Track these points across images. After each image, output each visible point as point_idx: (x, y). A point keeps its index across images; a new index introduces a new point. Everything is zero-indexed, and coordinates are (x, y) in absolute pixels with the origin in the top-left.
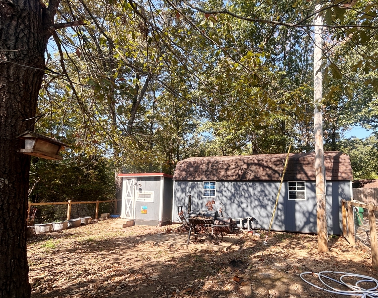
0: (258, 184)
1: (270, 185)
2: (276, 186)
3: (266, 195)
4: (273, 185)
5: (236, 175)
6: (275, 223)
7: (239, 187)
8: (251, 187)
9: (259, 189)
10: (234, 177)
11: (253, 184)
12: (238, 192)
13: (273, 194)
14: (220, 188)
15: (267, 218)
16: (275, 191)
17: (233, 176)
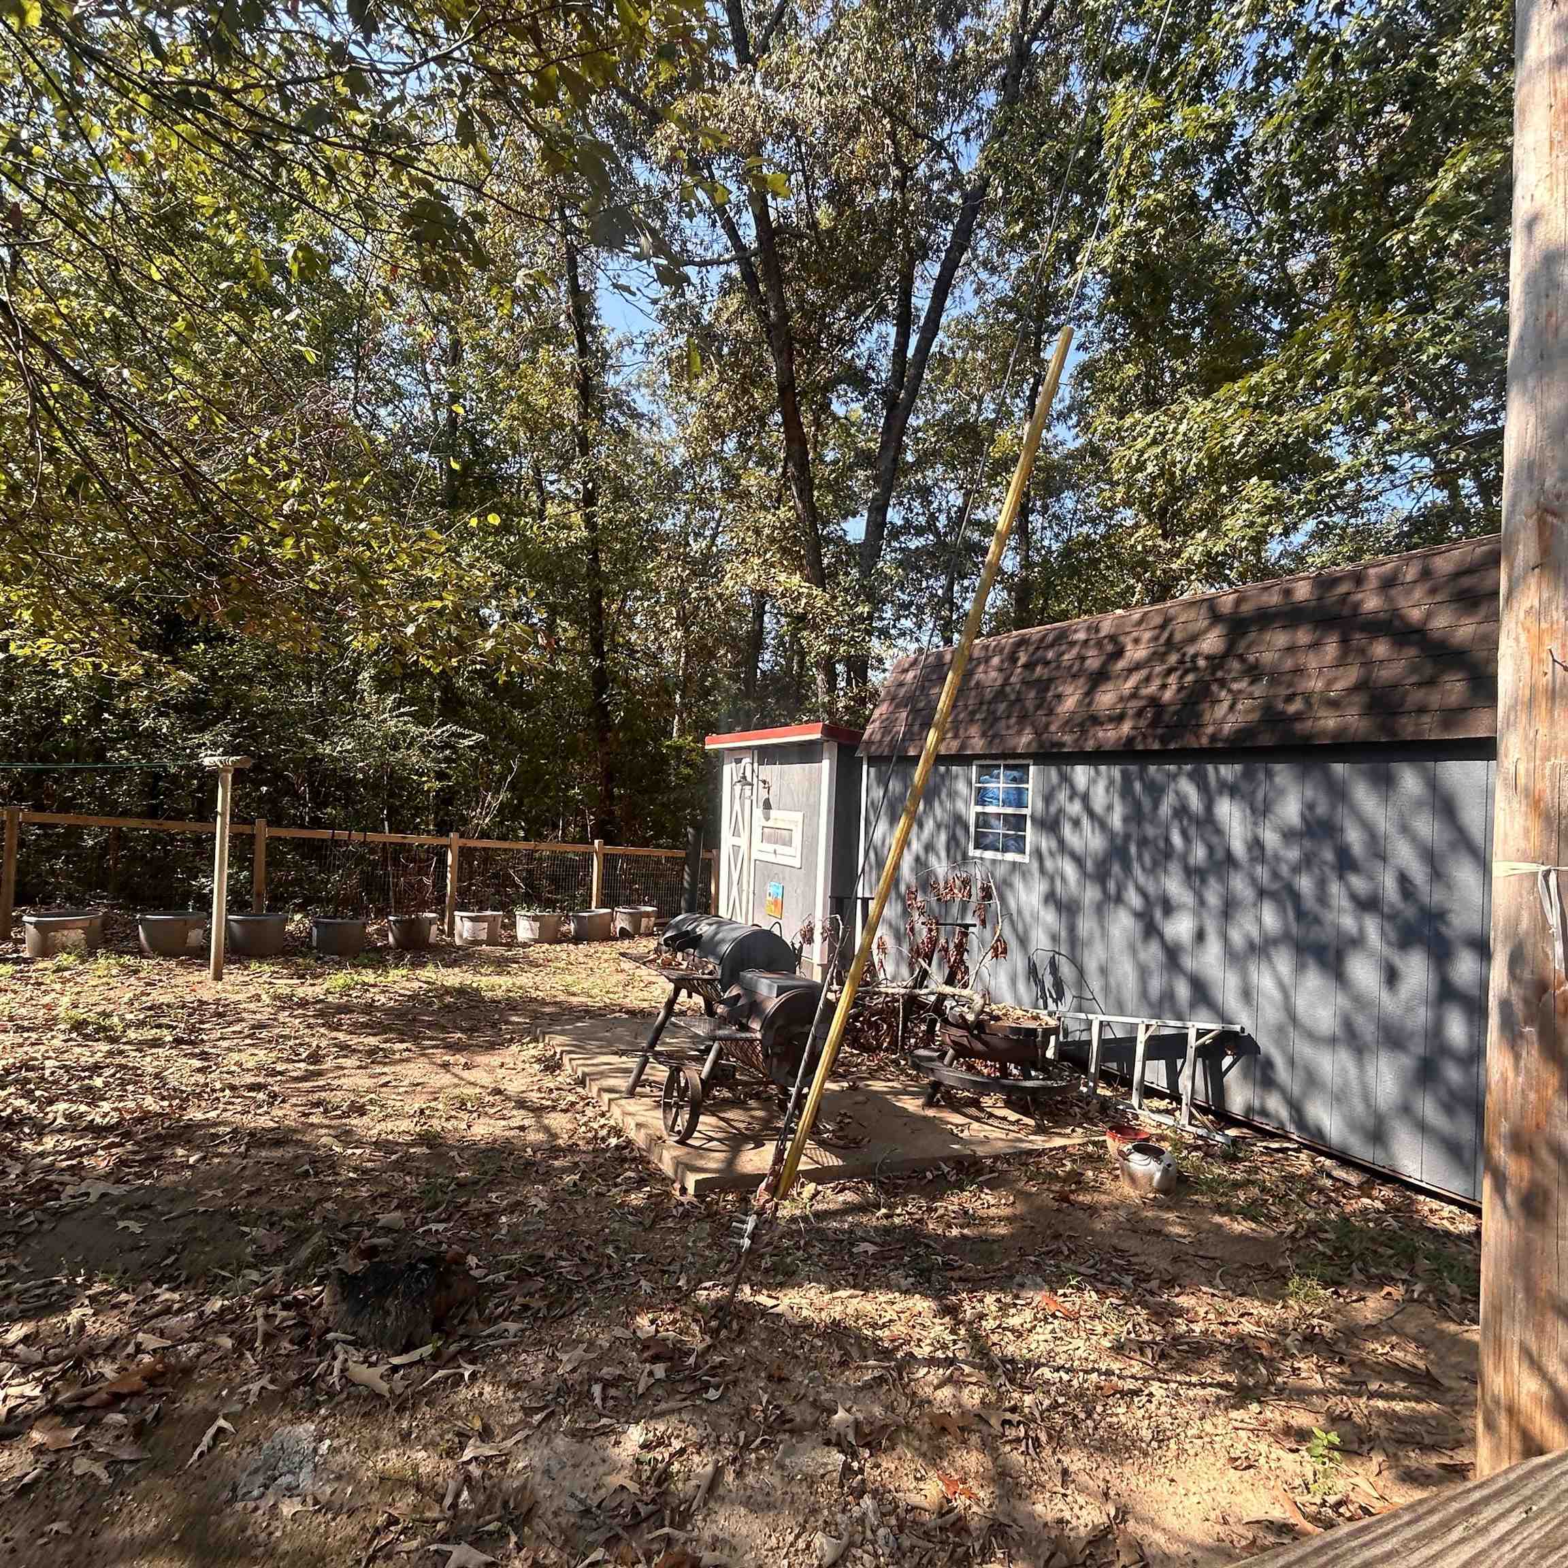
0: (1283, 774)
1: (1385, 783)
2: (1433, 784)
3: (1346, 863)
4: (1410, 781)
5: (1140, 713)
6: (1406, 1109)
7: (1156, 791)
8: (1233, 791)
9: (1291, 810)
10: (1126, 728)
11: (1248, 775)
12: (1150, 831)
13: (1405, 855)
14: (1048, 799)
15: (1345, 1057)
16: (1426, 827)
17: (1120, 718)
